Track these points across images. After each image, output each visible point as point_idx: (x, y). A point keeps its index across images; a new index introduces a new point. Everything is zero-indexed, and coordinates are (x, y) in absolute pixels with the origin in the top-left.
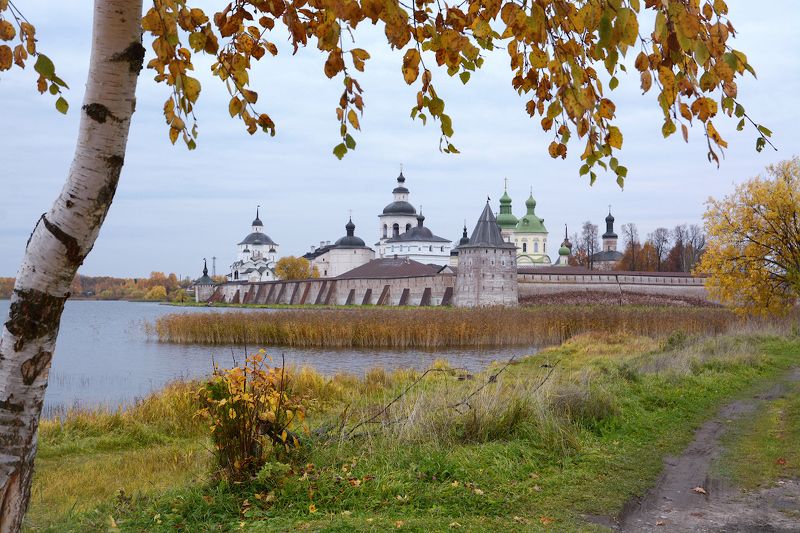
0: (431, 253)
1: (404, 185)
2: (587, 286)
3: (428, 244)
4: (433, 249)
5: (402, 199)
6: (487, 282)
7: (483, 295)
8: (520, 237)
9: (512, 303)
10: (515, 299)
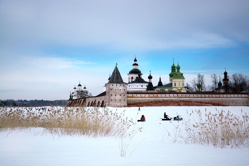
0: (142, 88)
1: (137, 63)
2: (163, 98)
3: (141, 84)
4: (143, 86)
5: (135, 68)
6: (113, 97)
7: (111, 103)
8: (174, 80)
9: (125, 106)
10: (126, 104)
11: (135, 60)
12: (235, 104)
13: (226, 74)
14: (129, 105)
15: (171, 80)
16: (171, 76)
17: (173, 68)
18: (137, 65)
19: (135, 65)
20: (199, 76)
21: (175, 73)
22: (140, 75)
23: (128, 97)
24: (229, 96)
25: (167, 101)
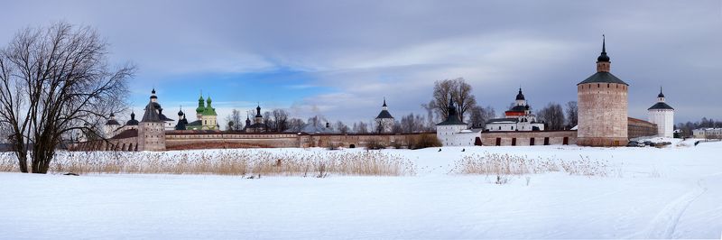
1: (155, 95)
5: (153, 101)
6: (148, 139)
7: (147, 146)
8: (204, 117)
9: (163, 150)
10: (164, 147)
11: (154, 92)
12: (283, 145)
13: (259, 109)
14: (168, 148)
15: (199, 117)
16: (198, 111)
17: (201, 102)
18: (156, 97)
19: (152, 97)
20: (235, 112)
21: (204, 108)
22: (160, 111)
23: (167, 139)
24: (270, 136)
25: (211, 143)
